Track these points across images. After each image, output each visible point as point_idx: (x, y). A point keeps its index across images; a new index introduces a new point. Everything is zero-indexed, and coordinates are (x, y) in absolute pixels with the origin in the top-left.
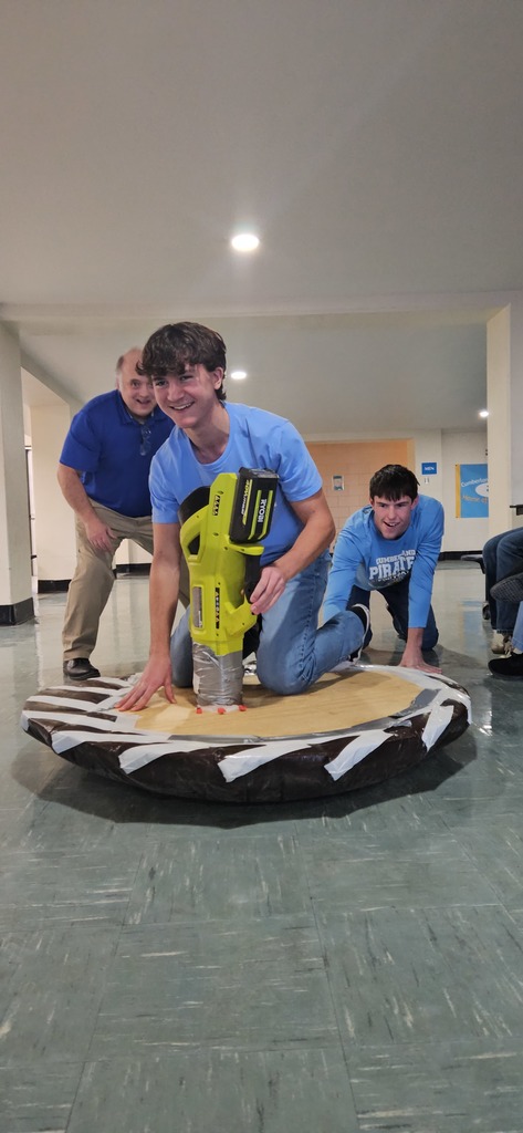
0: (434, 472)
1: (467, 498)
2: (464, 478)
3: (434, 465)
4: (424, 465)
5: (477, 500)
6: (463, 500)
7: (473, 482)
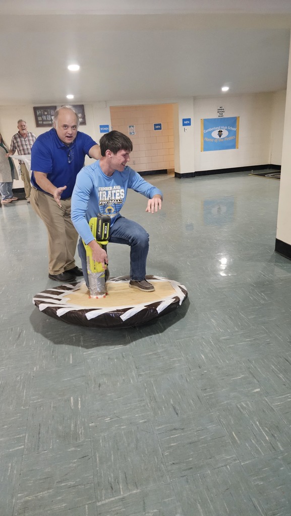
0: (189, 124)
1: (207, 139)
2: (205, 127)
3: (189, 120)
4: (184, 120)
5: (212, 140)
6: (205, 141)
7: (210, 130)
